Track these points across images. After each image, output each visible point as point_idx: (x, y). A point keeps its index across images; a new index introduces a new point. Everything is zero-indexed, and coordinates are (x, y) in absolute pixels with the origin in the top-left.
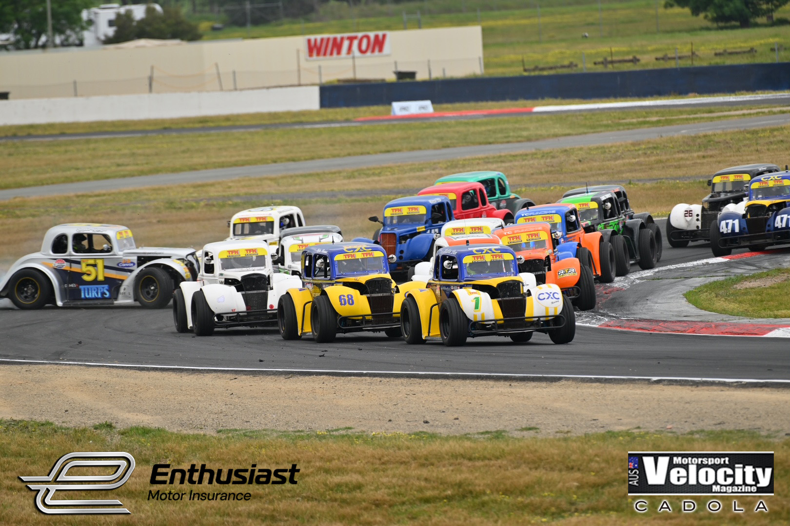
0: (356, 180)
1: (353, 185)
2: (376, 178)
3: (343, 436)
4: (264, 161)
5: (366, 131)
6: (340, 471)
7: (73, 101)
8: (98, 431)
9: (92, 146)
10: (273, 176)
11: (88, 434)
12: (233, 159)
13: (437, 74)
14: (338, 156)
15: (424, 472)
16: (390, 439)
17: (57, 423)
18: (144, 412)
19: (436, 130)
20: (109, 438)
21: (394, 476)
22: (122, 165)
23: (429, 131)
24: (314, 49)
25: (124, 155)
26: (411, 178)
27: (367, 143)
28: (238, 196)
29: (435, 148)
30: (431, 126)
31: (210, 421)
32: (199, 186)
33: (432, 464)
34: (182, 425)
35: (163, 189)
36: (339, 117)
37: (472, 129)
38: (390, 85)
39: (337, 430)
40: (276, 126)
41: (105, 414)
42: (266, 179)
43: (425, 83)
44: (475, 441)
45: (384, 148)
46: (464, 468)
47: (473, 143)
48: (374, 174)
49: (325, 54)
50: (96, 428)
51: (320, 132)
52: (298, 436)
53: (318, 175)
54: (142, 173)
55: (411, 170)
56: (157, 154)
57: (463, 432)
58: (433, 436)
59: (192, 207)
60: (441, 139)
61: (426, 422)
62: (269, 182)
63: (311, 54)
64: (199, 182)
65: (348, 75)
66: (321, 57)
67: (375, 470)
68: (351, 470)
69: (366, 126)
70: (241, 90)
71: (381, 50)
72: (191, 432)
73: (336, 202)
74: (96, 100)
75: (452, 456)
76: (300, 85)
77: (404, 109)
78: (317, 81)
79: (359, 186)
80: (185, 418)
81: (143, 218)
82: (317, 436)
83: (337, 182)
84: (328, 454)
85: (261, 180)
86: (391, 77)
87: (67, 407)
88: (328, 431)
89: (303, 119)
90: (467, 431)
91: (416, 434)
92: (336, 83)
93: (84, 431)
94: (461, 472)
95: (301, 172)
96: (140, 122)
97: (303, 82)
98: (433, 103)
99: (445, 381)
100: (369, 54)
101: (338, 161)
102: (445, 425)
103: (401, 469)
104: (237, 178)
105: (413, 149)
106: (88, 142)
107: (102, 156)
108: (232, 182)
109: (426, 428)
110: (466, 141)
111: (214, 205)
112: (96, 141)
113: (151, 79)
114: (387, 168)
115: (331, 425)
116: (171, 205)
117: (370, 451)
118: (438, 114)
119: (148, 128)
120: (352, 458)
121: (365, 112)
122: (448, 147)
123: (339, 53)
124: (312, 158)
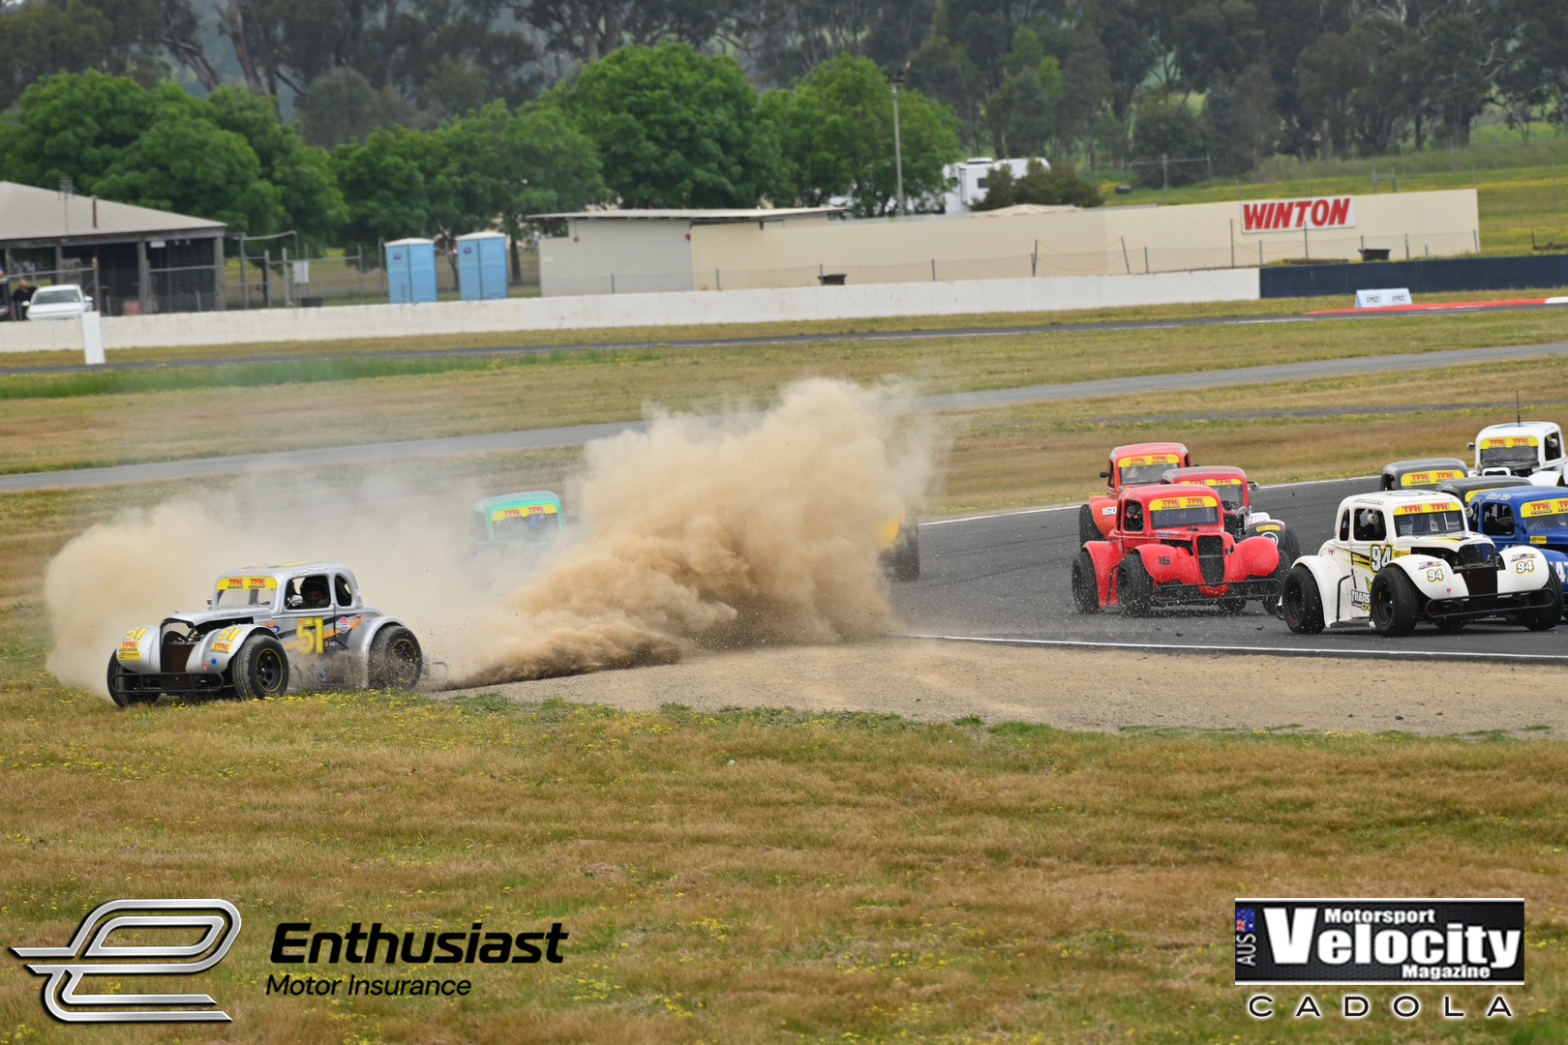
0: (1309, 394)
1: (1305, 401)
2: (1335, 392)
3: (1288, 736)
4: (1186, 369)
5: (1322, 328)
6: (1283, 783)
7: (930, 285)
8: (961, 728)
9: (955, 347)
10: (1197, 388)
11: (947, 731)
12: (1144, 366)
13: (1417, 253)
14: (1284, 362)
15: (1397, 785)
16: (1351, 740)
17: (906, 716)
18: (1023, 702)
19: (1415, 328)
20: (975, 738)
21: (1356, 790)
22: (996, 372)
23: (1406, 329)
24: (1252, 219)
25: (999, 360)
26: (1381, 393)
27: (1322, 344)
28: (1149, 415)
29: (1414, 352)
30: (1409, 323)
31: (1110, 715)
32: (1097, 401)
33: (1407, 775)
34: (1073, 720)
35: (1050, 405)
36: (1286, 310)
37: (1463, 326)
38: (1356, 267)
39: (1279, 728)
40: (1202, 321)
41: (969, 705)
42: (1188, 392)
43: (1400, 265)
44: (1465, 744)
45: (1346, 352)
46: (1450, 780)
47: (1465, 346)
48: (1332, 387)
49: (1267, 226)
50: (958, 724)
51: (1259, 330)
52: (1228, 736)
53: (1257, 387)
54: (1021, 384)
55: (1382, 381)
56: (1042, 359)
57: (1449, 732)
58: (1408, 737)
59: (1089, 429)
60: (1422, 339)
61: (1400, 718)
62: (1192, 397)
63: (1248, 225)
64: (1099, 396)
65: (1298, 254)
66: (1263, 230)
67: (1330, 782)
68: (1299, 782)
69: (1321, 322)
70: (1155, 273)
71: (1342, 221)
72: (1085, 730)
73: (1280, 424)
74: (961, 286)
75: (1434, 763)
76: (1233, 267)
77: (1372, 299)
78: (1258, 262)
79: (1310, 403)
80: (1076, 710)
81: (1022, 443)
82: (1253, 736)
83: (1282, 397)
84: (1267, 759)
85: (1180, 393)
86: (1356, 257)
87: (919, 695)
88: (1268, 729)
89: (1238, 312)
90: (1454, 731)
91: (1386, 734)
92: (1282, 265)
93: (942, 727)
94: (1445, 785)
95: (1234, 384)
96: (1020, 315)
97: (1237, 263)
98: (1411, 292)
99: (1425, 664)
100: (1326, 225)
101: (1283, 368)
102: (1425, 723)
103: (1365, 781)
104: (1148, 391)
105: (1385, 353)
106: (950, 341)
107: (969, 361)
108: (1142, 395)
109: (1398, 726)
110: (1455, 342)
111: (1117, 427)
112: (961, 341)
113: (1034, 258)
114: (1349, 378)
115: (1274, 720)
116: (1060, 426)
117: (1323, 756)
118: (1418, 306)
119: (1029, 323)
120: (1300, 766)
121: (1320, 303)
122: (1431, 350)
123: (1286, 224)
124: (1249, 365)
